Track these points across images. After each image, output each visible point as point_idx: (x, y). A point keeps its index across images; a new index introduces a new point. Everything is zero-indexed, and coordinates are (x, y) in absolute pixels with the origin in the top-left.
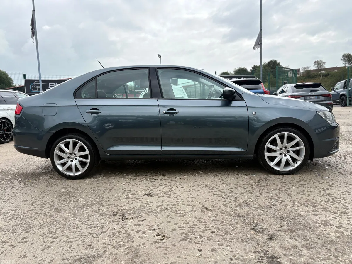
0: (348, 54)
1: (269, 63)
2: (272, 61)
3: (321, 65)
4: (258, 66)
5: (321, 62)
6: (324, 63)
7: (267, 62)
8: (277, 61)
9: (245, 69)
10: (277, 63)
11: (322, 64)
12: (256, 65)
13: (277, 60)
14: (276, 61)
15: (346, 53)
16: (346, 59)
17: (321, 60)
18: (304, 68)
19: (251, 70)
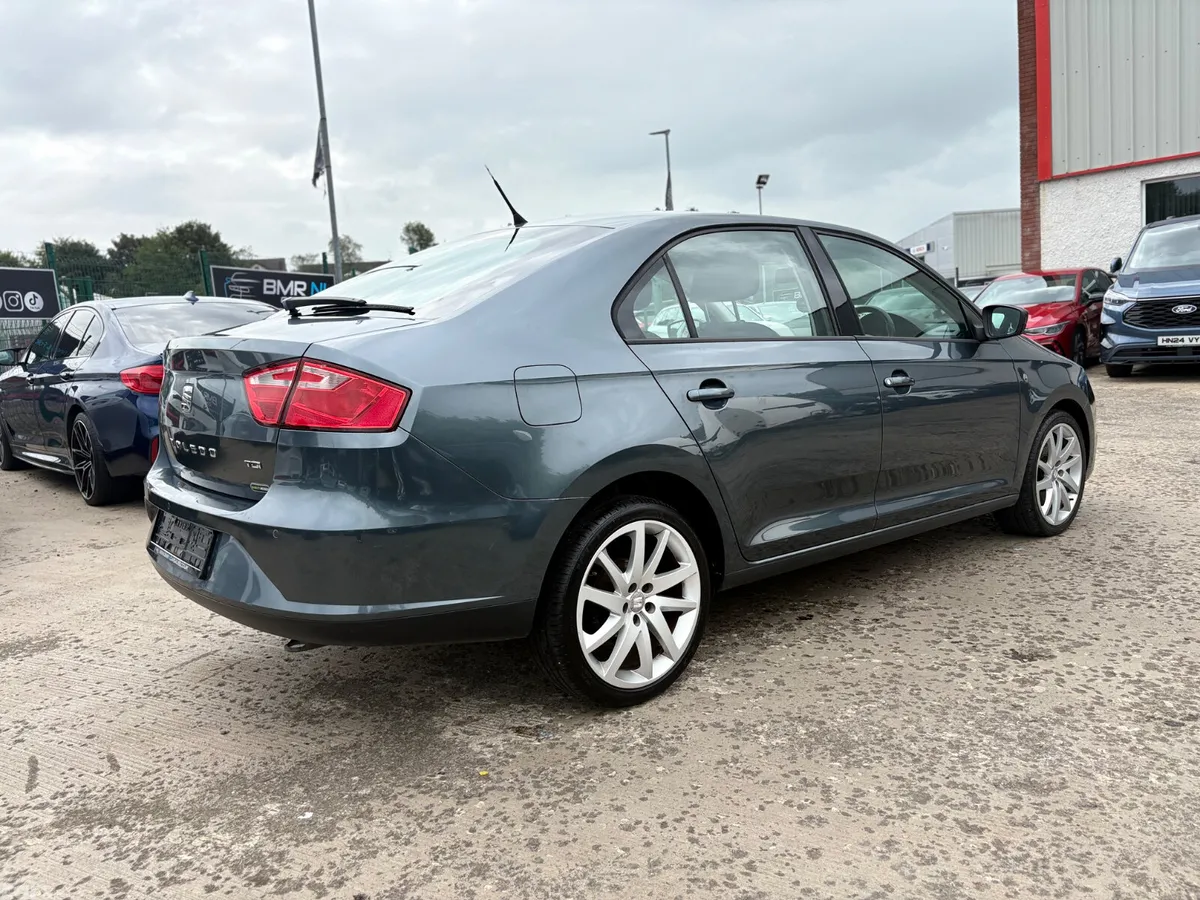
0: (418, 226)
1: (180, 230)
2: (190, 226)
3: (350, 251)
4: (138, 240)
5: (350, 242)
6: (358, 246)
7: (172, 230)
8: (209, 228)
9: (87, 245)
10: (209, 234)
11: (353, 251)
12: (129, 236)
13: (208, 224)
14: (205, 225)
15: (412, 222)
16: (415, 237)
17: (348, 237)
18: (300, 257)
19: (111, 252)
